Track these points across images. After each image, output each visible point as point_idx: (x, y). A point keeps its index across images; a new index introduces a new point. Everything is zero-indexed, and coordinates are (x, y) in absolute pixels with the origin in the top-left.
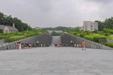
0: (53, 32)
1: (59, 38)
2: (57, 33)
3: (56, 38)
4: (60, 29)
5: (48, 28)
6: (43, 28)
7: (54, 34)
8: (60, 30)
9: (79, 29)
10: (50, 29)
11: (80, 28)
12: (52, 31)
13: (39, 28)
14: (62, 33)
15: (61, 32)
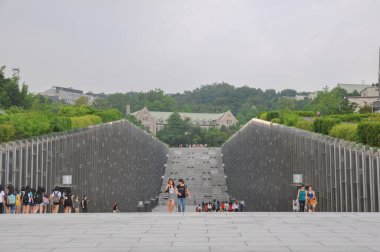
0: (174, 120)
1: (213, 162)
2: (197, 131)
3: (191, 162)
4: (220, 103)
5: (141, 96)
6: (102, 95)
7: (180, 135)
8: (220, 111)
9: (351, 100)
10: (155, 100)
11: (356, 95)
12: (166, 116)
13: (77, 97)
14: (233, 129)
15: (225, 118)
